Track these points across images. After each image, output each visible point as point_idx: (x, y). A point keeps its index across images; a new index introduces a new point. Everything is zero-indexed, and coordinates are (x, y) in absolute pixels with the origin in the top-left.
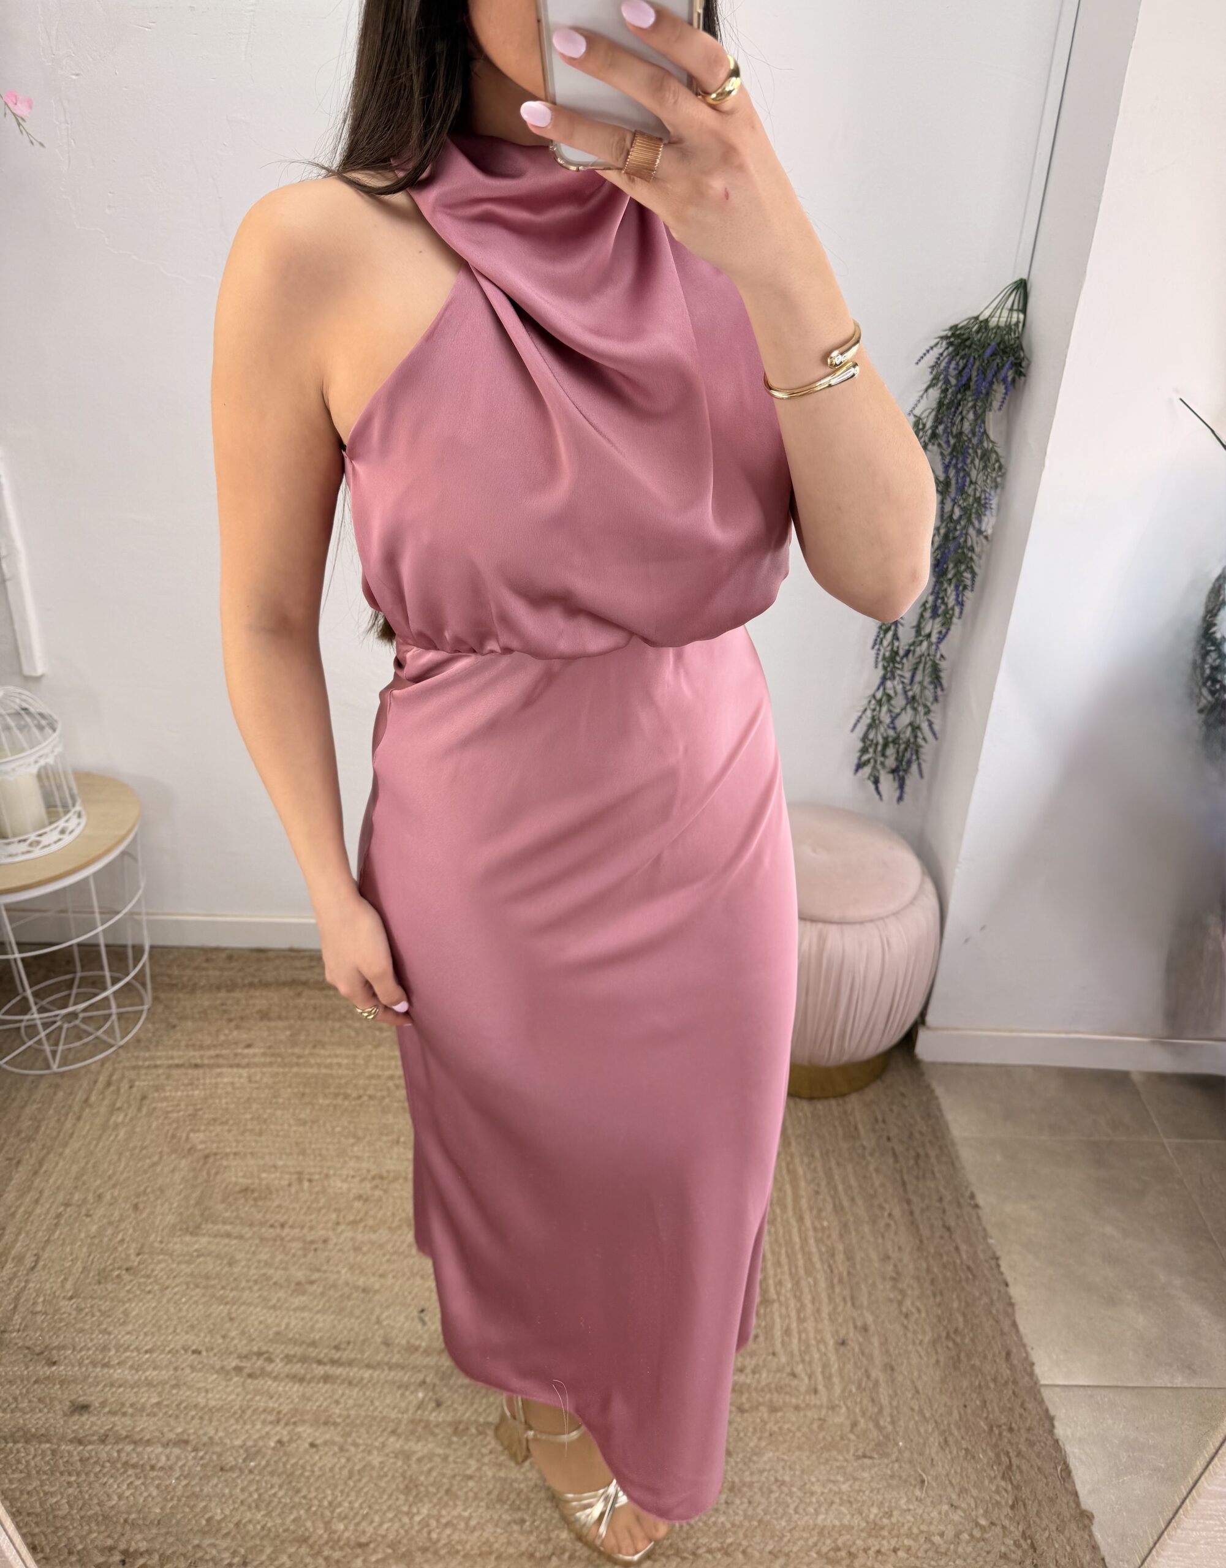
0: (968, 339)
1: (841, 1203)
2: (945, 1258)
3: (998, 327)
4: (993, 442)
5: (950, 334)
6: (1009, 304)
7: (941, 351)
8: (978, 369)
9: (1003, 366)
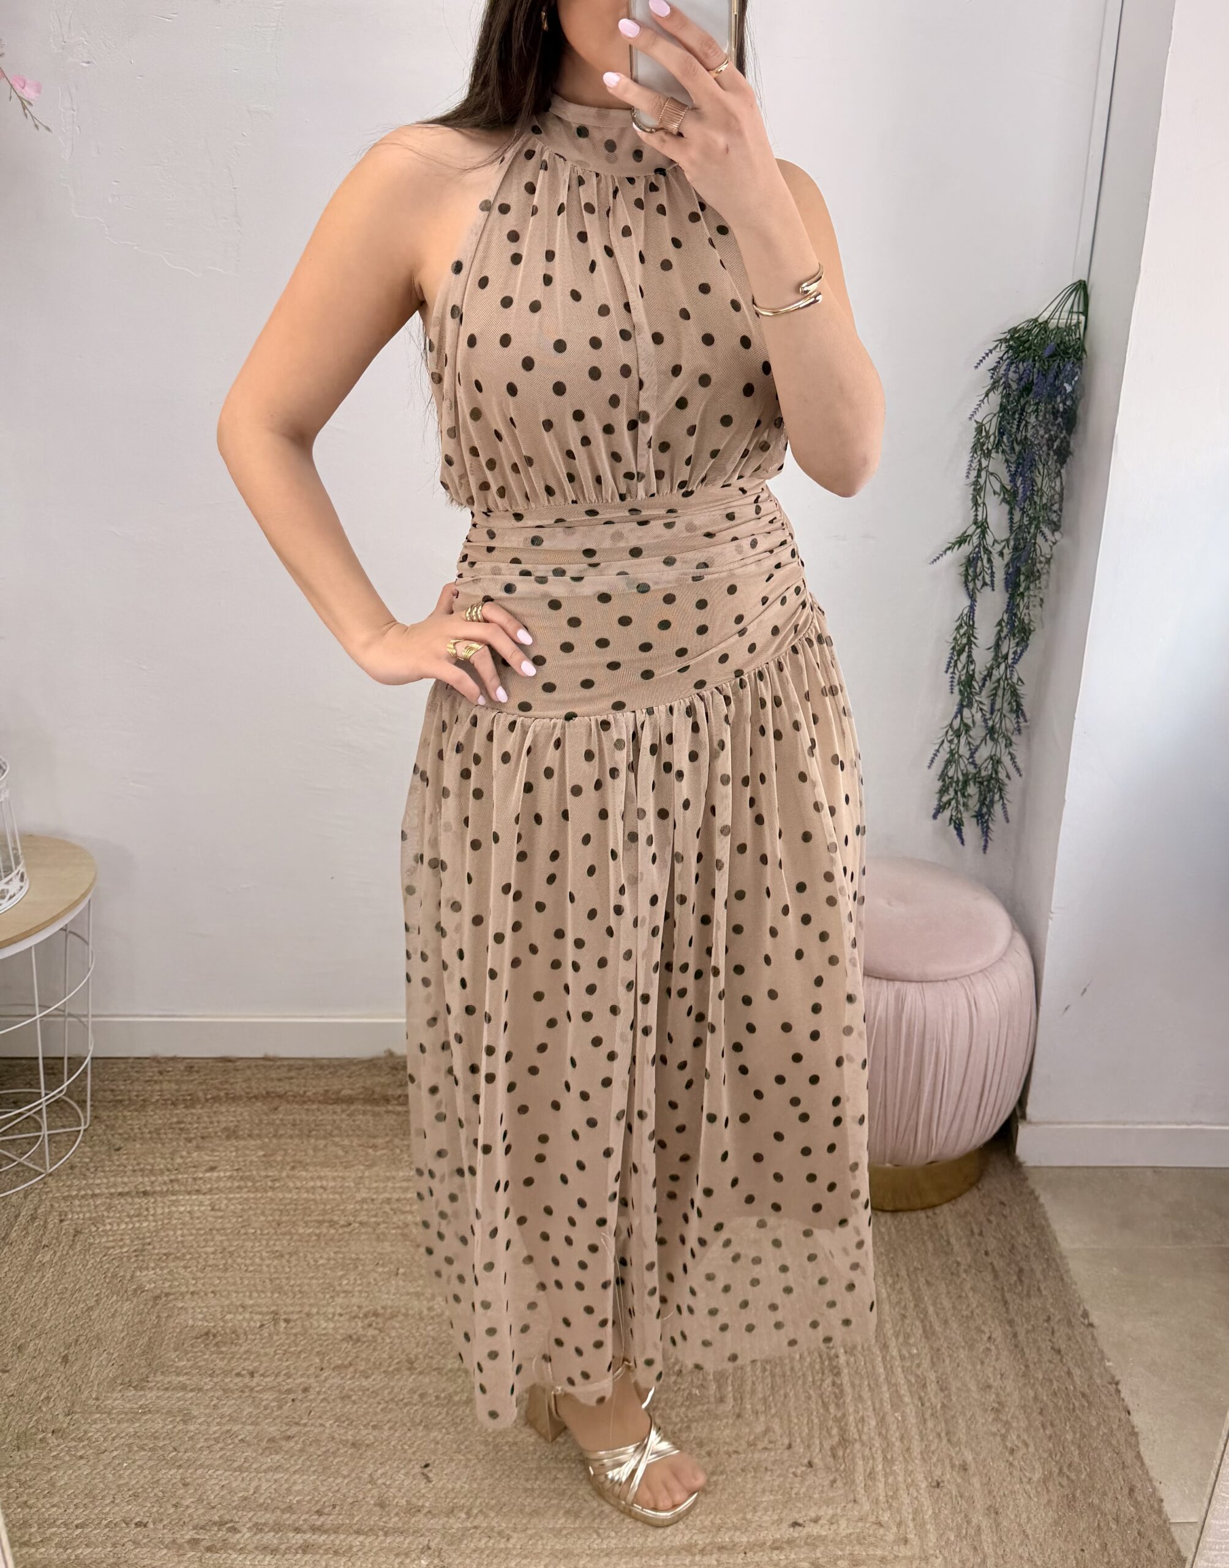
0: (1029, 341)
1: (931, 1326)
2: (1055, 1385)
3: (1058, 329)
5: (1008, 337)
6: (1067, 307)
7: (999, 356)
8: (1039, 372)
9: (1064, 367)
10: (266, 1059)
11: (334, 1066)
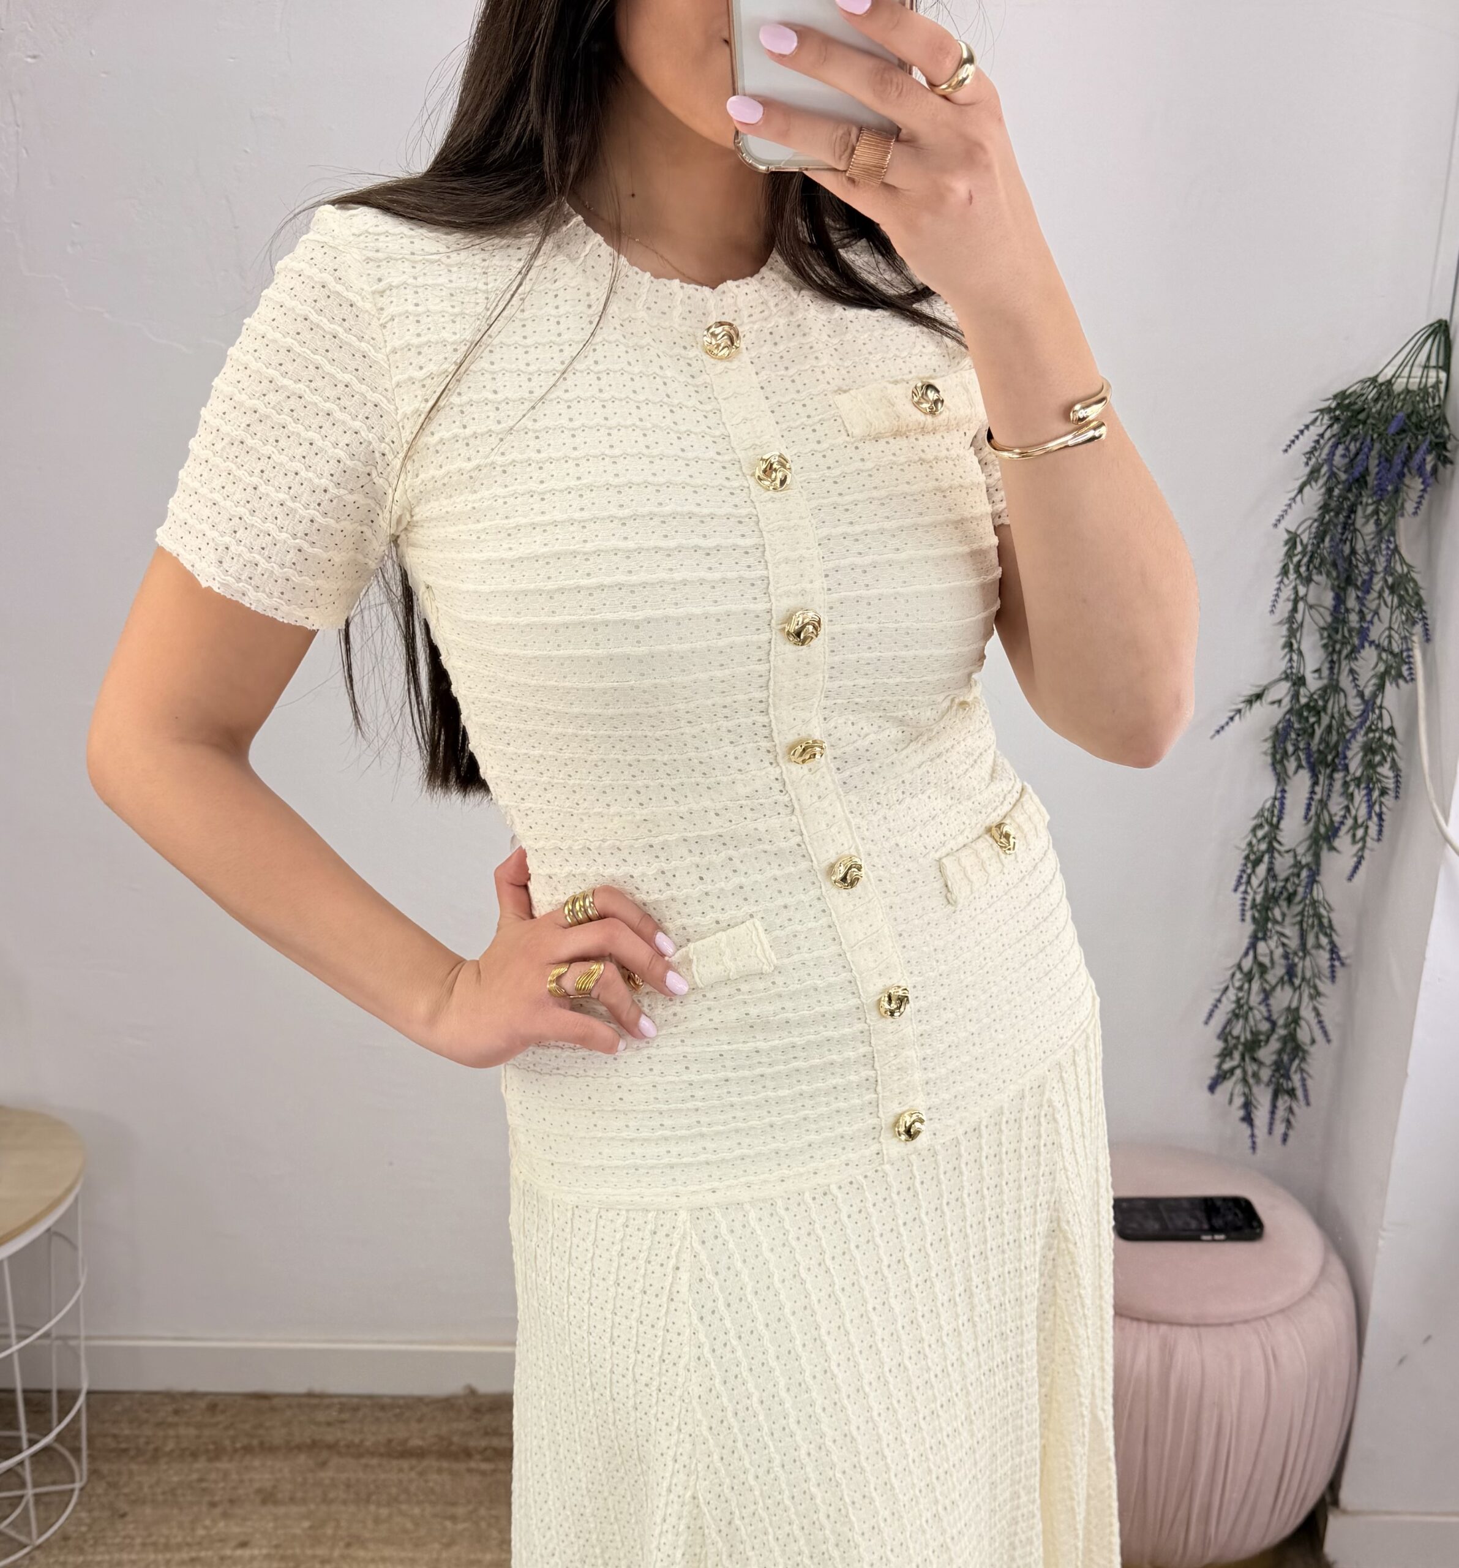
0: (1364, 410)
3: (1407, 391)
4: (1409, 566)
5: (1333, 405)
6: (1422, 357)
7: (1321, 430)
8: (1380, 456)
9: (1417, 448)
10: (310, 1395)
11: (400, 1407)
